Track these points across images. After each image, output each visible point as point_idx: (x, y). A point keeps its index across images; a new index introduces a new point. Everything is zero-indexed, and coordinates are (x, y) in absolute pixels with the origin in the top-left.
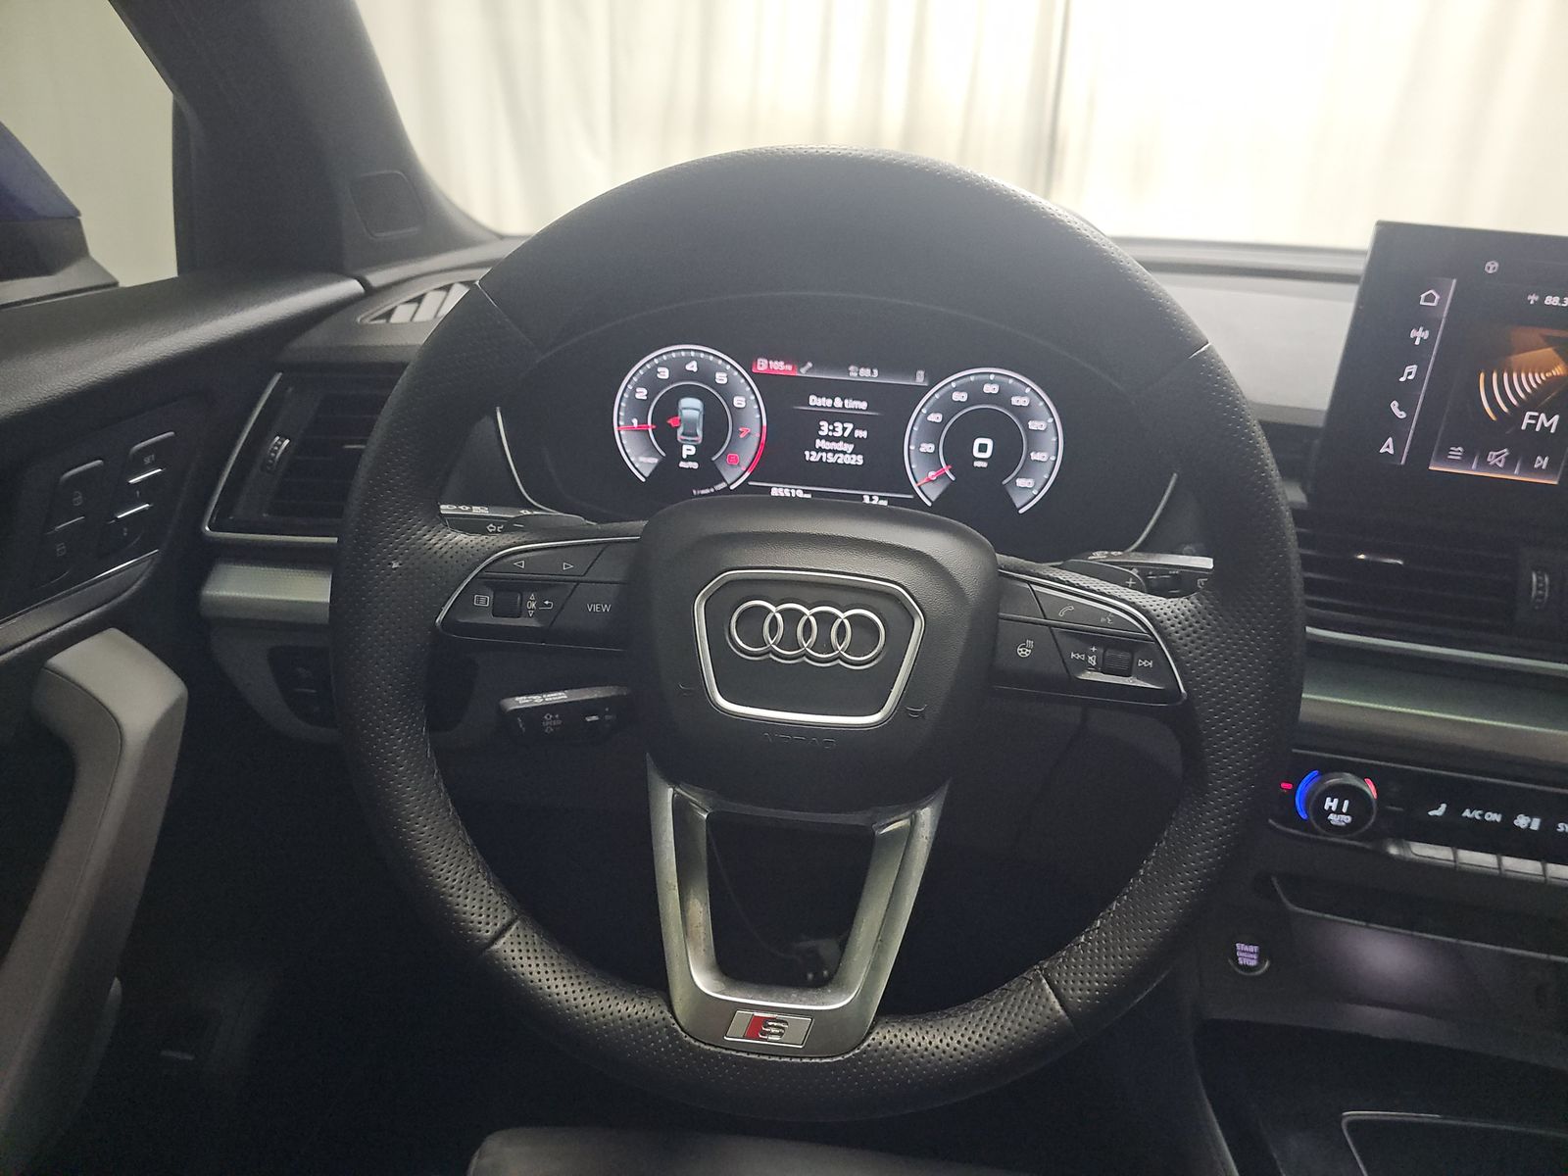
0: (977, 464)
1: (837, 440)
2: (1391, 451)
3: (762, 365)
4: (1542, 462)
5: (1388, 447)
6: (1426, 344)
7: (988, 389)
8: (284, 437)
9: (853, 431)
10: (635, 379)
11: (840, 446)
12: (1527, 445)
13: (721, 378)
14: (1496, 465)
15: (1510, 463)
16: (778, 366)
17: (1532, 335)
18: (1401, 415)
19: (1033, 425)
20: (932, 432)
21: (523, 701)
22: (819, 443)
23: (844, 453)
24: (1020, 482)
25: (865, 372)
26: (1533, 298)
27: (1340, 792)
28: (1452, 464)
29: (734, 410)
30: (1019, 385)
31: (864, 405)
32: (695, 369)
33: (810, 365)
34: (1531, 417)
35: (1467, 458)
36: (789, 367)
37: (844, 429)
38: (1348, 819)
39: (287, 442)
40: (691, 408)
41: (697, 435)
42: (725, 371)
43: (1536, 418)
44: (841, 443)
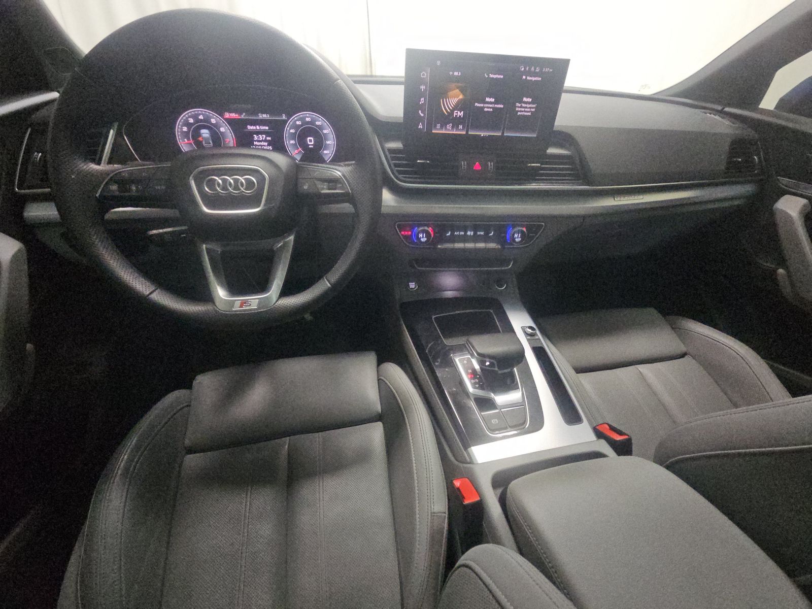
0: (310, 146)
1: (261, 141)
2: (421, 127)
3: (227, 115)
4: (461, 127)
5: (420, 126)
6: (425, 90)
7: (308, 119)
8: (38, 152)
9: (266, 138)
10: (181, 123)
11: (263, 143)
12: (456, 122)
13: (213, 121)
14: (449, 130)
15: (453, 127)
16: (233, 115)
17: (453, 85)
18: (422, 115)
19: (325, 132)
20: (293, 136)
21: (155, 232)
22: (255, 143)
23: (265, 146)
24: (325, 152)
25: (264, 116)
26: (451, 73)
27: (423, 232)
28: (438, 130)
29: (222, 133)
30: (317, 117)
31: (267, 128)
32: (202, 118)
33: (244, 114)
34: (456, 113)
35: (442, 127)
36: (237, 115)
37: (263, 137)
38: (426, 239)
39: (40, 154)
40: (205, 133)
41: (210, 143)
42: (214, 118)
43: (457, 113)
44: (263, 142)
